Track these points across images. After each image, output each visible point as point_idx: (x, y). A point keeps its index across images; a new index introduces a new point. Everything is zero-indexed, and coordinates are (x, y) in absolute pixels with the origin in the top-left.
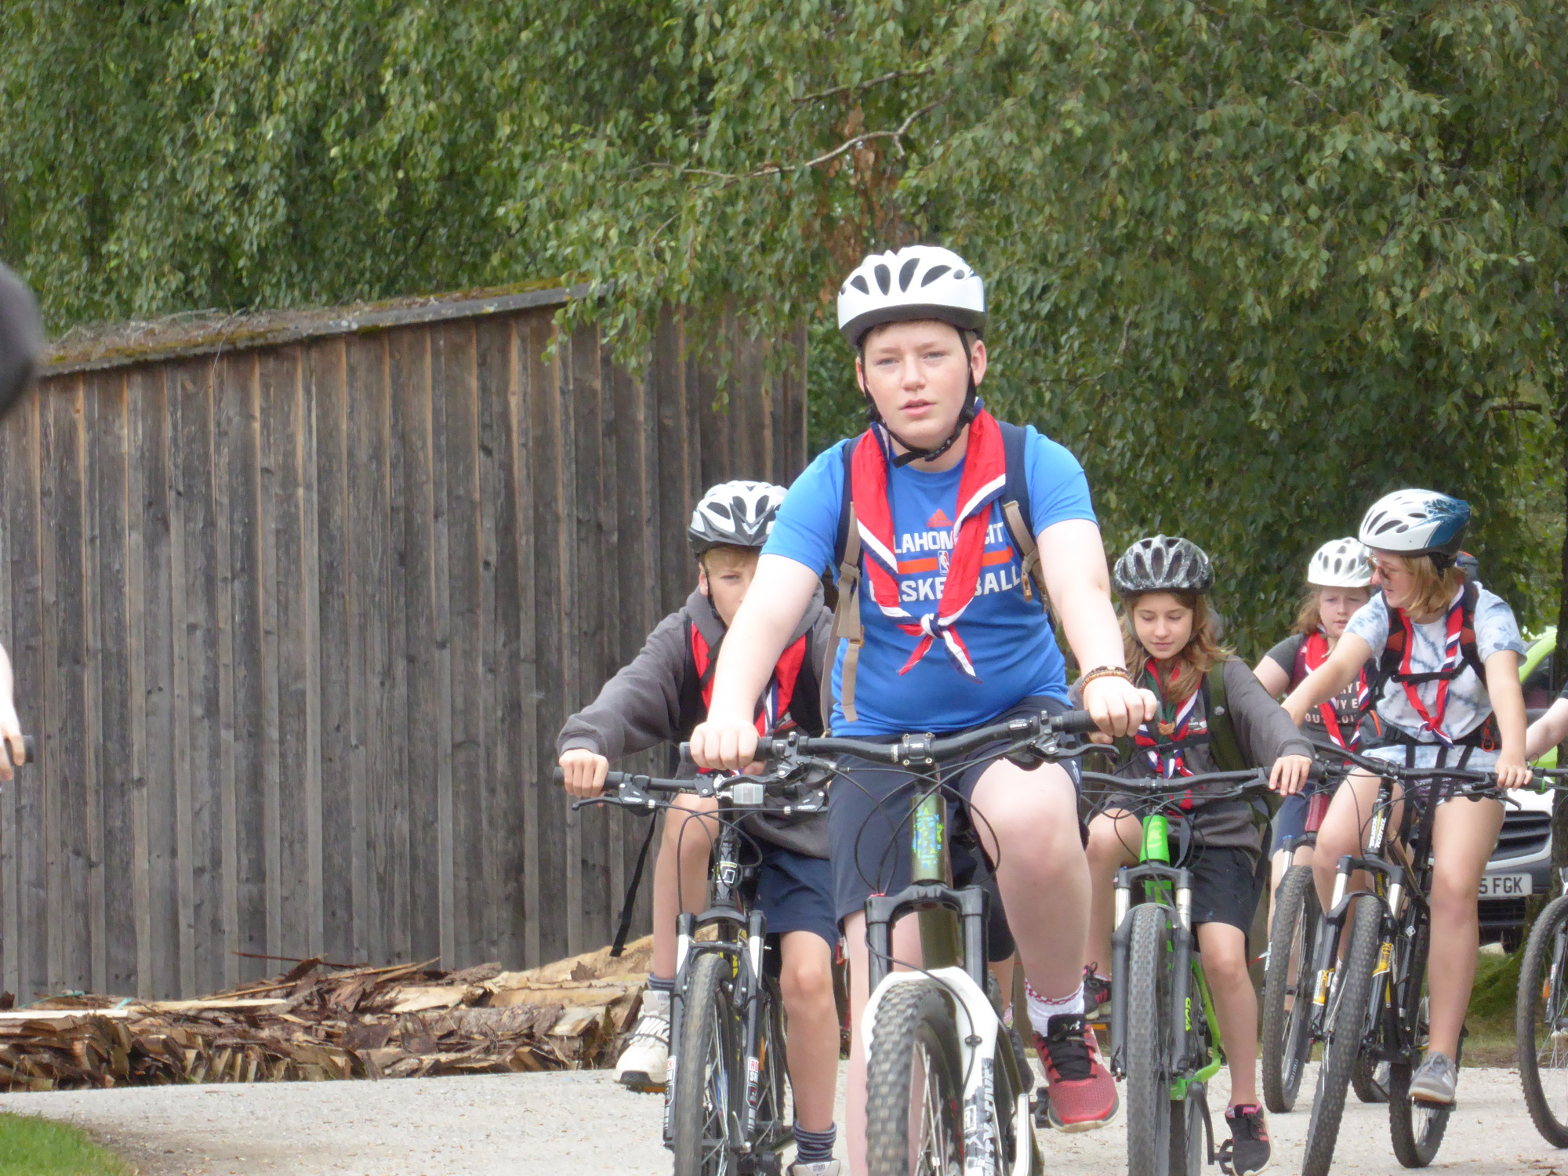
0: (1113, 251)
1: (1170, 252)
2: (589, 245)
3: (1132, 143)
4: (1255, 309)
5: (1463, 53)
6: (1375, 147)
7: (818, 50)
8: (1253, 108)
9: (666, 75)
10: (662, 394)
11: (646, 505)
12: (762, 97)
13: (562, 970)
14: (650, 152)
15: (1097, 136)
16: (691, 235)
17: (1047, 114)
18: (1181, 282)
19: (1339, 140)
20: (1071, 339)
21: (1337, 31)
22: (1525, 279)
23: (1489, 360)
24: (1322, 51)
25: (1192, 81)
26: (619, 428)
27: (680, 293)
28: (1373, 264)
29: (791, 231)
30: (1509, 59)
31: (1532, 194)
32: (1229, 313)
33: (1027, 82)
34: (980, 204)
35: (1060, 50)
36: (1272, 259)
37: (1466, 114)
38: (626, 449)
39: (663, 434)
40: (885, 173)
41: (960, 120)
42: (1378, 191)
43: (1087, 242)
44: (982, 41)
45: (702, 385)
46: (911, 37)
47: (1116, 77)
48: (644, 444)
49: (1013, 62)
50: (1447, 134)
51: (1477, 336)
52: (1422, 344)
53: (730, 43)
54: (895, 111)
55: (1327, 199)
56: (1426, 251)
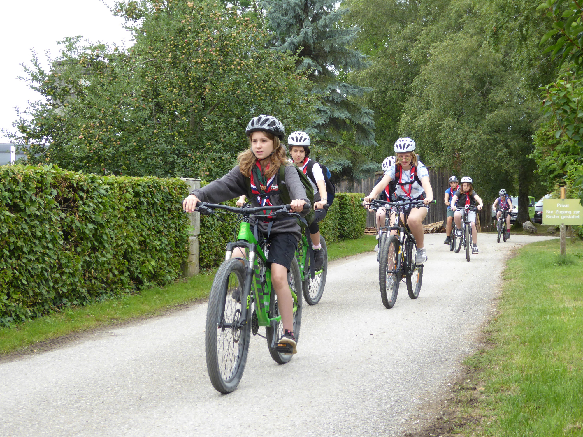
0: (479, 163)
1: (484, 163)
2: (433, 162)
3: (481, 154)
4: (492, 168)
5: (511, 146)
6: (503, 154)
7: (453, 145)
8: (492, 151)
9: (440, 148)
10: (439, 175)
11: (437, 185)
12: (448, 149)
13: (430, 225)
14: (438, 154)
15: (478, 153)
16: (442, 161)
17: (474, 151)
18: (485, 166)
19: (499, 154)
20: (475, 171)
21: (499, 144)
22: (516, 166)
23: (512, 173)
24: (498, 146)
25: (487, 148)
26: (435, 178)
27: (441, 166)
28: (502, 164)
29: (451, 161)
30: (515, 146)
31: (517, 158)
32: (489, 169)
33: (472, 148)
34: (467, 159)
35: (475, 146)
36: (493, 164)
37: (511, 151)
38: (436, 180)
39: (439, 179)
40: (459, 156)
41: (466, 151)
42: (503, 158)
43: (477, 162)
44: (468, 145)
45: (442, 174)
46: (461, 144)
47: (480, 148)
48: (437, 180)
49: (470, 147)
50: (509, 153)
51: (511, 171)
52: (507, 172)
53: (446, 145)
54: (460, 151)
55: (498, 159)
56: (507, 163)
